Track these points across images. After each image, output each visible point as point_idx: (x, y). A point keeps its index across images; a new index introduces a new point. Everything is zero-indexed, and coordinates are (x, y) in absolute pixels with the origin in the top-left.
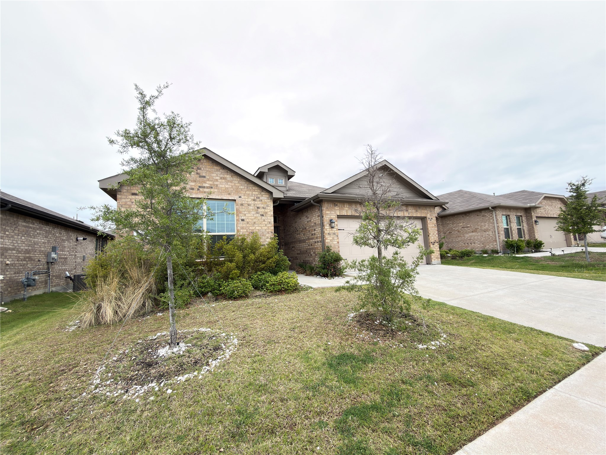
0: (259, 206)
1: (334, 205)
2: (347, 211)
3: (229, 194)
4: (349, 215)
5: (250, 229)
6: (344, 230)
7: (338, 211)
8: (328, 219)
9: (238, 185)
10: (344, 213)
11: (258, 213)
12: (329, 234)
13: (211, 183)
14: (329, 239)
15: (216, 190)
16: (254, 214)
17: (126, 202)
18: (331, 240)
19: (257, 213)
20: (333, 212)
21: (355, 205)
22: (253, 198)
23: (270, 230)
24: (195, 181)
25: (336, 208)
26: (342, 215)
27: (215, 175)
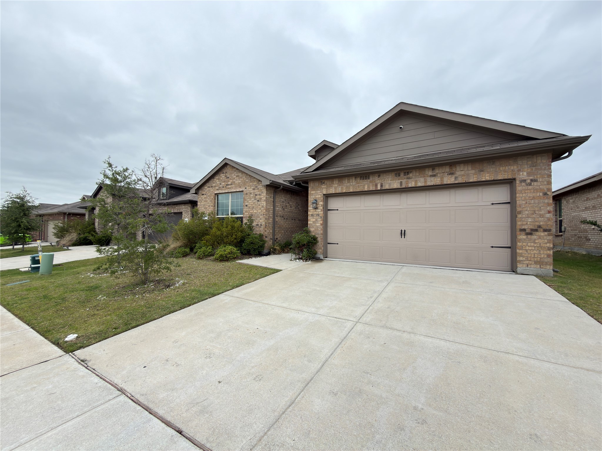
0: (256, 193)
1: (320, 183)
2: (335, 188)
3: (240, 187)
4: (338, 192)
5: (250, 213)
6: (337, 210)
7: (325, 189)
8: (312, 199)
9: (245, 179)
10: (332, 191)
11: (255, 200)
12: (312, 215)
13: (232, 181)
14: (311, 220)
15: (234, 186)
16: (253, 201)
17: (200, 199)
18: (314, 222)
19: (255, 199)
20: (319, 192)
21: (348, 179)
22: (253, 188)
23: (263, 213)
24: (224, 182)
25: (323, 187)
26: (329, 193)
27: (233, 175)
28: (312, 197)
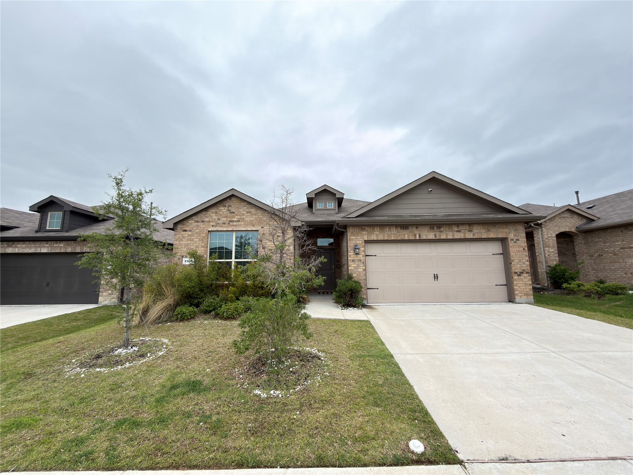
1: (361, 229)
2: (377, 235)
4: (380, 239)
6: (376, 256)
7: (366, 236)
8: (352, 245)
9: (261, 217)
10: (373, 237)
12: (353, 260)
13: (239, 217)
14: (352, 266)
15: (243, 223)
16: (274, 243)
18: (355, 267)
19: (277, 241)
20: (359, 237)
21: (389, 228)
22: (274, 228)
24: (226, 217)
25: (364, 233)
26: (370, 239)
27: (242, 210)
28: (351, 242)
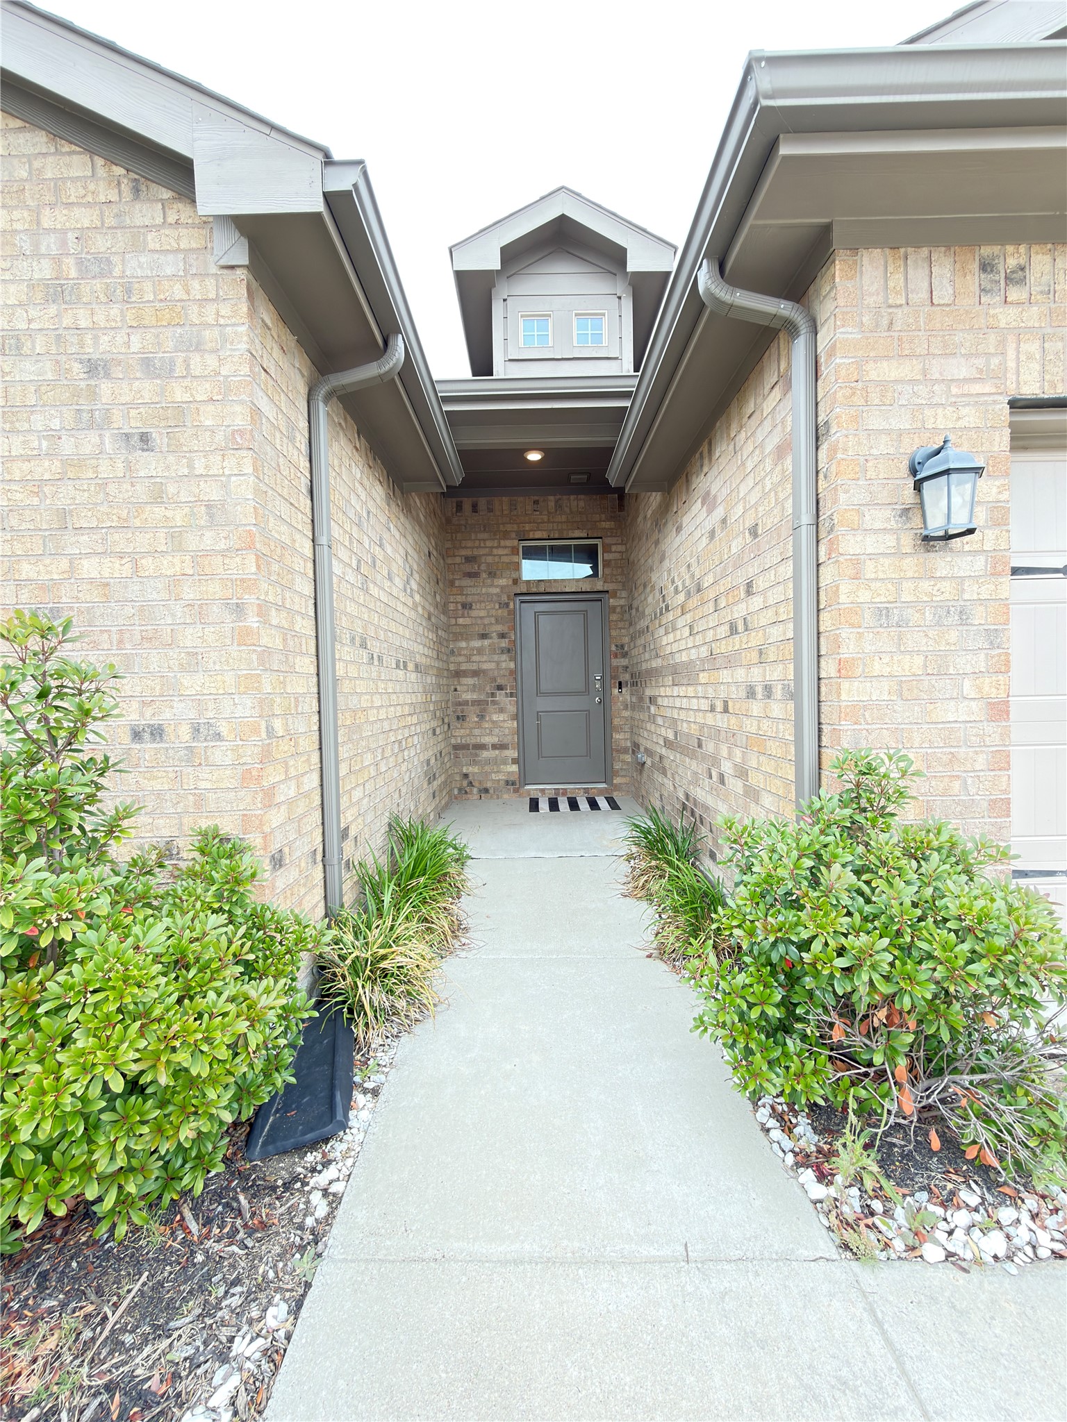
0: (105, 346)
1: (974, 279)
5: (19, 584)
7: (1033, 347)
8: (883, 446)
11: (91, 425)
12: (882, 613)
14: (877, 668)
16: (54, 437)
19: (94, 422)
20: (959, 368)
22: (44, 270)
23: (214, 589)
25: (1006, 317)
28: (875, 422)
